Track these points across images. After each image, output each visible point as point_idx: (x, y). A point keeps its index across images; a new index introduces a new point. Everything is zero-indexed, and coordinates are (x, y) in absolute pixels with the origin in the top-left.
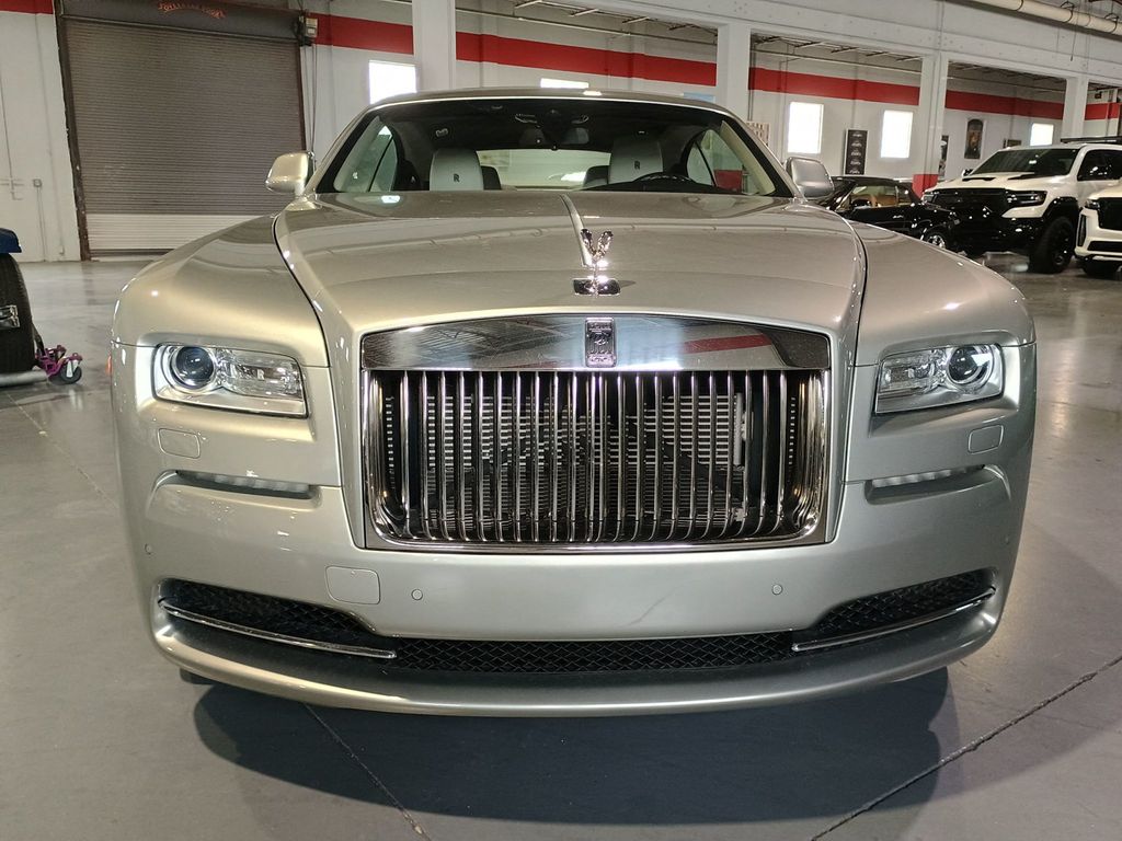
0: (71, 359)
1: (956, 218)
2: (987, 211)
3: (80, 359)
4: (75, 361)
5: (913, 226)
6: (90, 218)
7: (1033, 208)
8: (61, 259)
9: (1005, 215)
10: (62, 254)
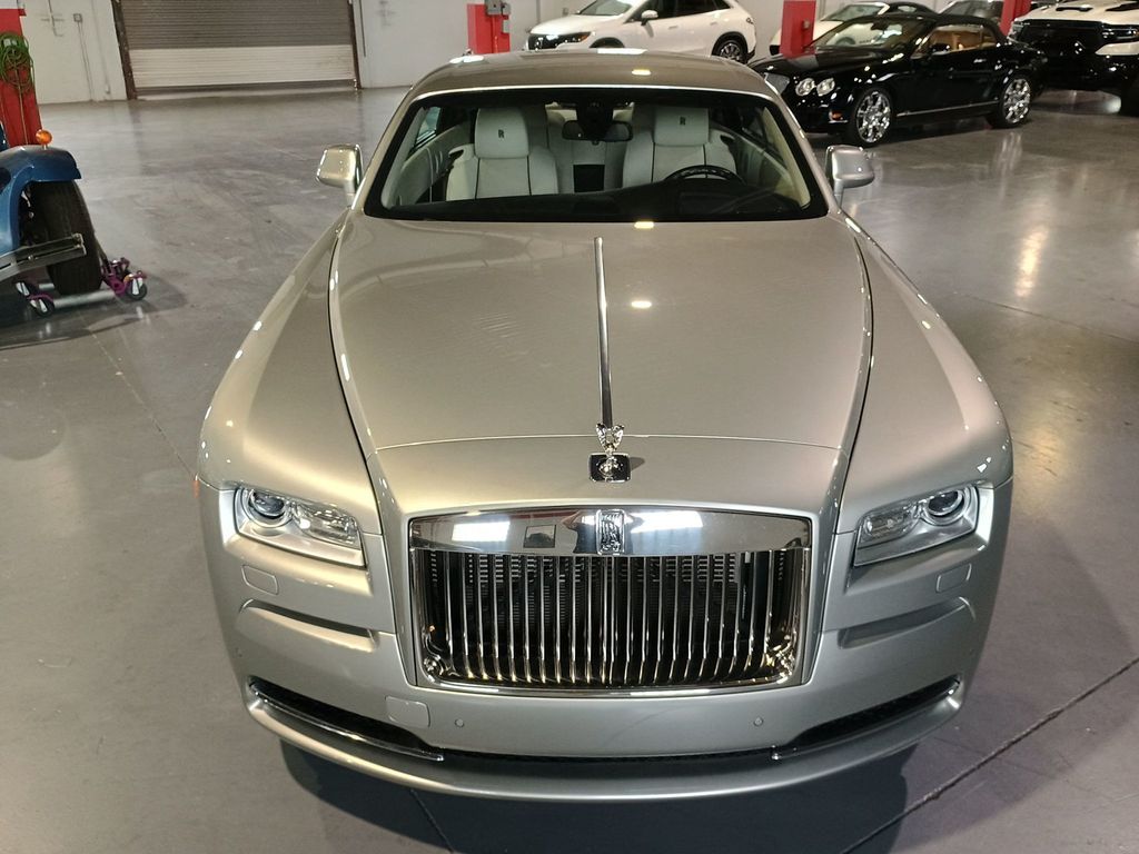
0: (136, 278)
1: (1044, 57)
2: (1079, 46)
3: (144, 277)
4: (140, 280)
5: (997, 68)
6: (133, 54)
7: (1129, 45)
8: (108, 98)
9: (1099, 52)
10: (109, 93)
